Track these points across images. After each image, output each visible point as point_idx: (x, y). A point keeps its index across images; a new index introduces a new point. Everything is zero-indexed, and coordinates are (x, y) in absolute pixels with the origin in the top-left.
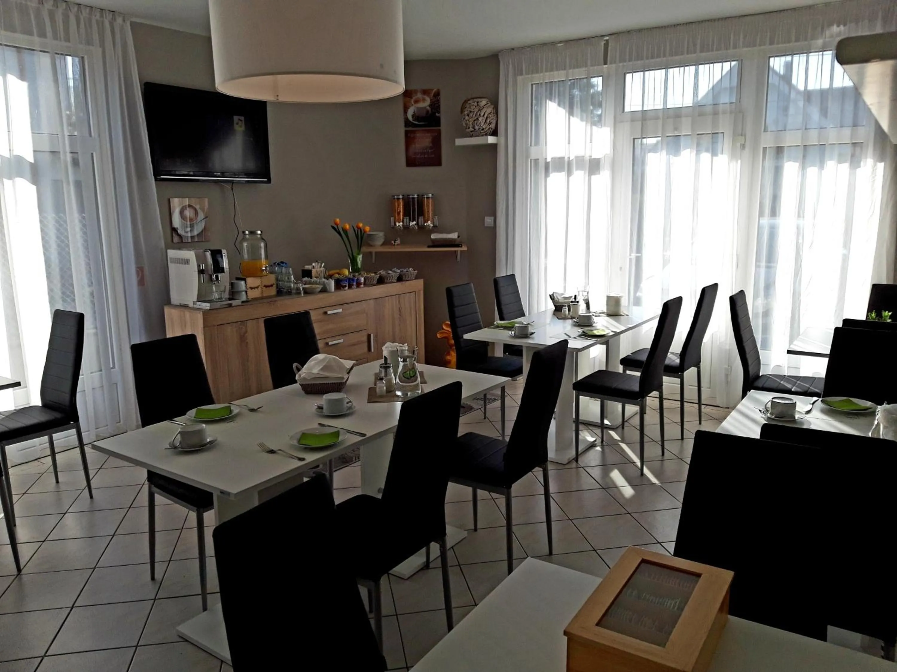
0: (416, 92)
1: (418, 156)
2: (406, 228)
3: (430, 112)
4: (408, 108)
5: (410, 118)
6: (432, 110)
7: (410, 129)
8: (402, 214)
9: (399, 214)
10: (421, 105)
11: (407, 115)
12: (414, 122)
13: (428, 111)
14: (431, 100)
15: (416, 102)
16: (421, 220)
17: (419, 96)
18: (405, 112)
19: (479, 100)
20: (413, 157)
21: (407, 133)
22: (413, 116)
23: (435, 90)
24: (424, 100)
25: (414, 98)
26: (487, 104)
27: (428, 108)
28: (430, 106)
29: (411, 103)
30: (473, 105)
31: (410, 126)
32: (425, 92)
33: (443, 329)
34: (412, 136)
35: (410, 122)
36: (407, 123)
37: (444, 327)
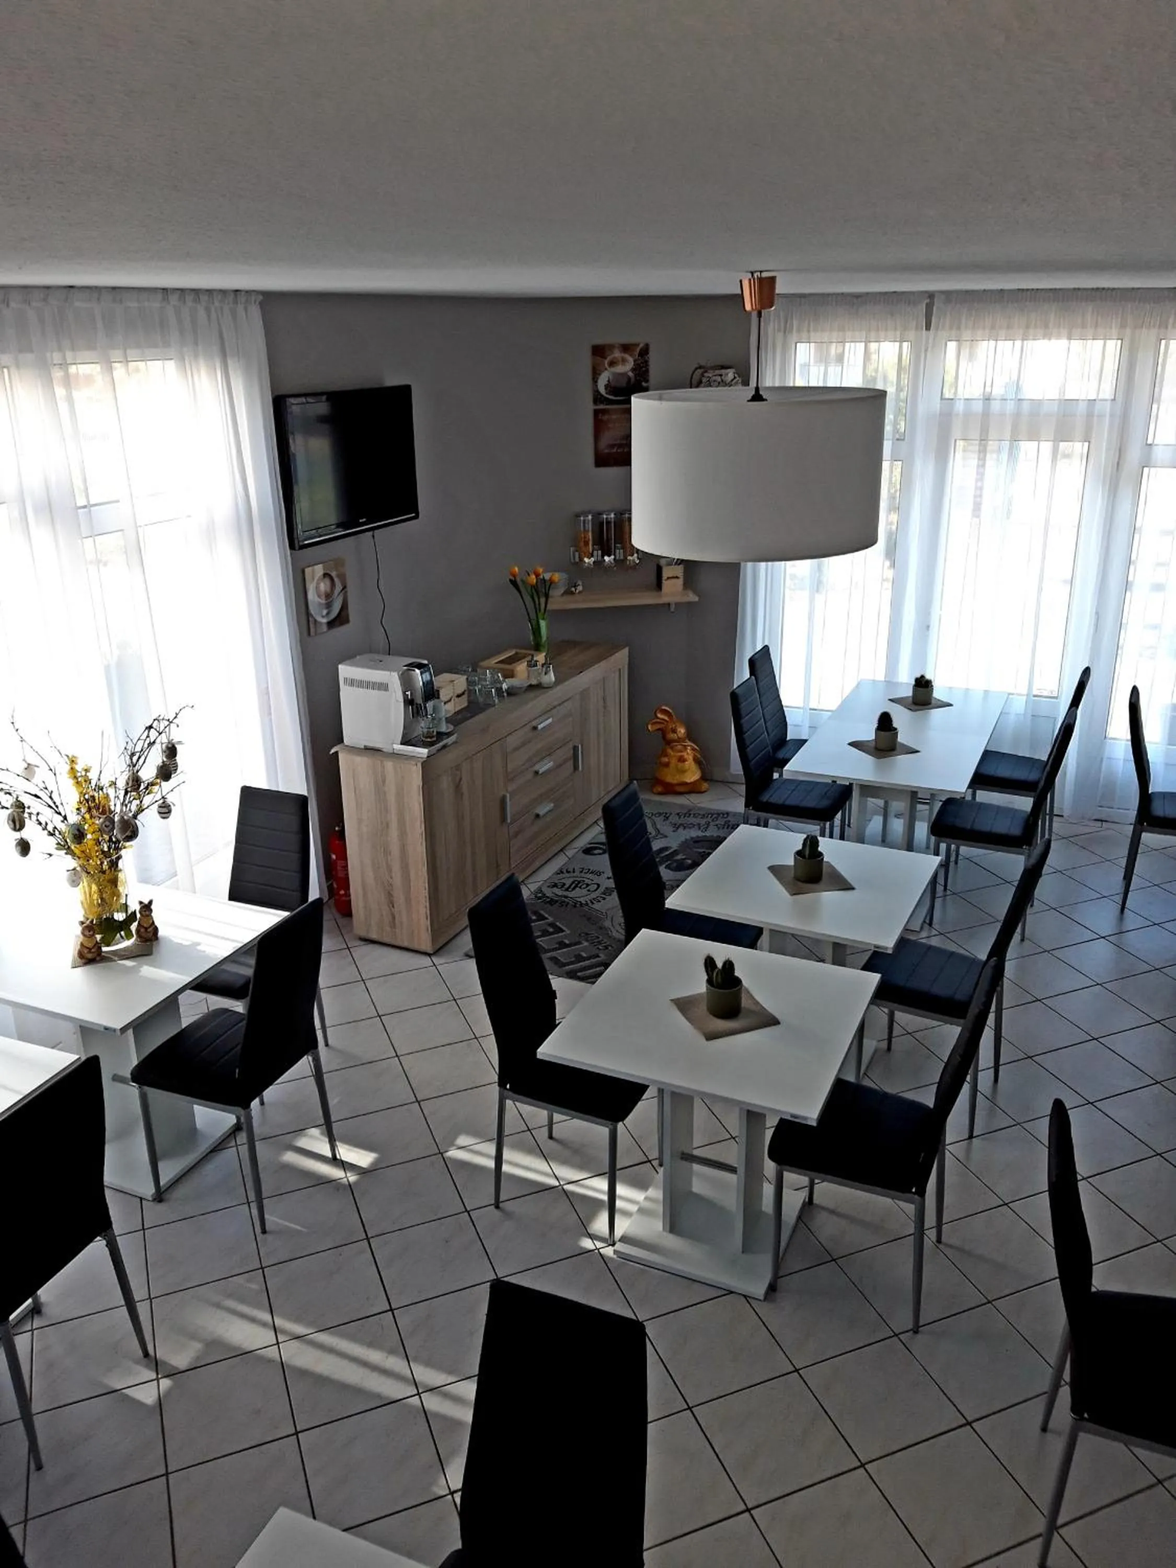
0: (611, 347)
1: (615, 450)
2: (599, 563)
3: (633, 380)
4: (600, 374)
5: (602, 390)
6: (635, 375)
7: (602, 407)
8: (591, 543)
9: (586, 543)
10: (620, 369)
11: (597, 386)
12: (608, 396)
13: (629, 379)
14: (635, 361)
15: (612, 364)
16: (620, 554)
17: (617, 354)
18: (595, 381)
19: (723, 372)
20: (606, 451)
21: (596, 413)
22: (606, 387)
23: (641, 345)
24: (624, 361)
25: (609, 358)
26: (735, 378)
27: (631, 374)
28: (633, 370)
29: (604, 365)
30: (715, 381)
31: (602, 402)
32: (626, 348)
33: (658, 718)
34: (606, 417)
35: (602, 396)
36: (598, 398)
37: (659, 715)
